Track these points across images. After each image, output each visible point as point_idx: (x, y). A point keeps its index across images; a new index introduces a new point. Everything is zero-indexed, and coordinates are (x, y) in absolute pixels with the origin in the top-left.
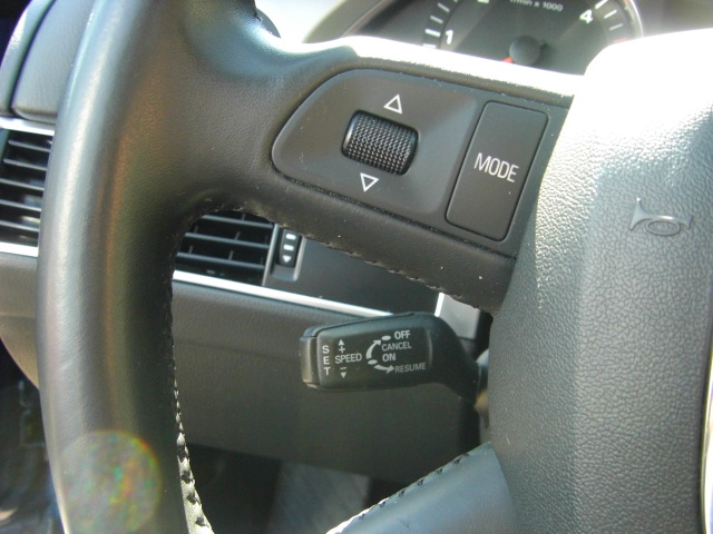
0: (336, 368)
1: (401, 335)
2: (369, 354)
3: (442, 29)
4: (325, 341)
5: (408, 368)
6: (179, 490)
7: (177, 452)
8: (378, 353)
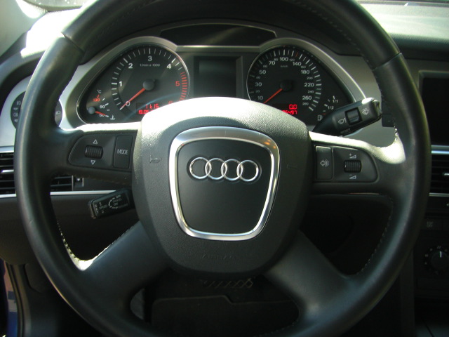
0: (100, 211)
1: (118, 197)
2: (109, 204)
3: (118, 82)
4: (95, 204)
5: (122, 206)
6: (64, 247)
7: (62, 238)
8: (112, 204)
